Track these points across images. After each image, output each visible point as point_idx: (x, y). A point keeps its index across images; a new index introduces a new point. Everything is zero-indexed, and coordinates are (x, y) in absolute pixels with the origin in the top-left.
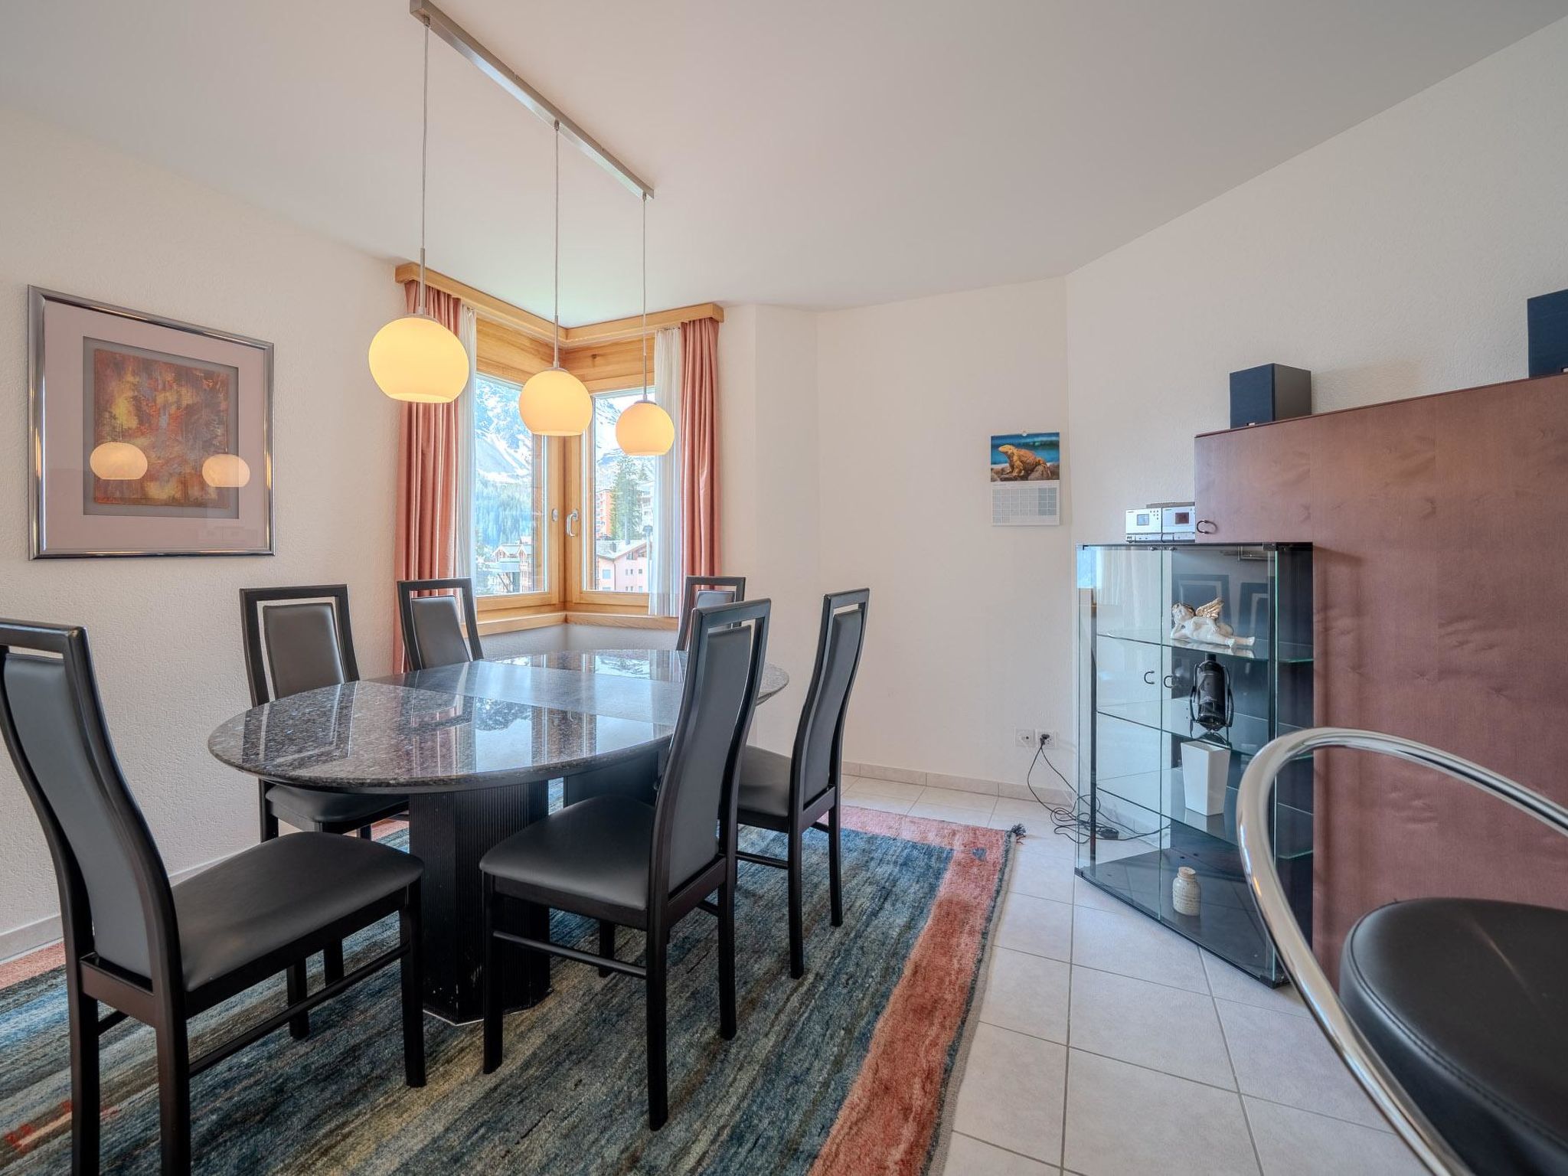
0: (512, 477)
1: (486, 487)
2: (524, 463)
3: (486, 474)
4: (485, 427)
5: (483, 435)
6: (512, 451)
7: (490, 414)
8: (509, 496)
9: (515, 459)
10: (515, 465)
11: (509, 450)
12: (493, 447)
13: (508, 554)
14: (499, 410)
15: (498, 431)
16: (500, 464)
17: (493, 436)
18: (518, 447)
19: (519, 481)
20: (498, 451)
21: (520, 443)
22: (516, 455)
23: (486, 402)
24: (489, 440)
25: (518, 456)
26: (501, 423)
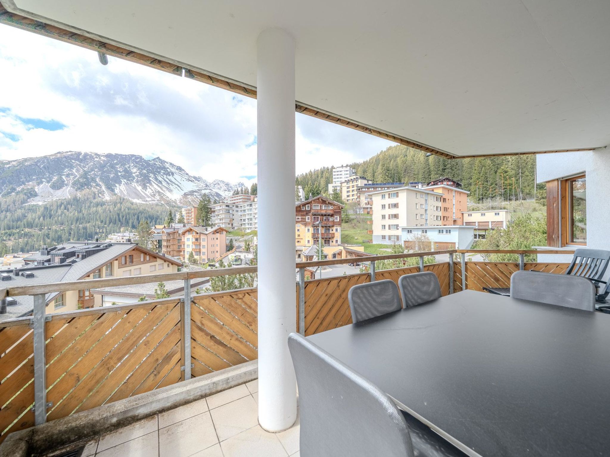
0: (144, 201)
1: (132, 205)
2: (150, 195)
3: (132, 200)
4: (132, 180)
5: (131, 183)
6: (144, 191)
7: (134, 175)
8: (143, 209)
9: (145, 194)
10: (145, 196)
11: (143, 190)
12: (135, 188)
13: (156, 232)
14: (138, 174)
15: (137, 182)
16: (139, 196)
17: (135, 184)
18: (147, 189)
19: (148, 203)
20: (138, 190)
22: (146, 192)
23: (132, 170)
24: (133, 186)
26: (139, 179)
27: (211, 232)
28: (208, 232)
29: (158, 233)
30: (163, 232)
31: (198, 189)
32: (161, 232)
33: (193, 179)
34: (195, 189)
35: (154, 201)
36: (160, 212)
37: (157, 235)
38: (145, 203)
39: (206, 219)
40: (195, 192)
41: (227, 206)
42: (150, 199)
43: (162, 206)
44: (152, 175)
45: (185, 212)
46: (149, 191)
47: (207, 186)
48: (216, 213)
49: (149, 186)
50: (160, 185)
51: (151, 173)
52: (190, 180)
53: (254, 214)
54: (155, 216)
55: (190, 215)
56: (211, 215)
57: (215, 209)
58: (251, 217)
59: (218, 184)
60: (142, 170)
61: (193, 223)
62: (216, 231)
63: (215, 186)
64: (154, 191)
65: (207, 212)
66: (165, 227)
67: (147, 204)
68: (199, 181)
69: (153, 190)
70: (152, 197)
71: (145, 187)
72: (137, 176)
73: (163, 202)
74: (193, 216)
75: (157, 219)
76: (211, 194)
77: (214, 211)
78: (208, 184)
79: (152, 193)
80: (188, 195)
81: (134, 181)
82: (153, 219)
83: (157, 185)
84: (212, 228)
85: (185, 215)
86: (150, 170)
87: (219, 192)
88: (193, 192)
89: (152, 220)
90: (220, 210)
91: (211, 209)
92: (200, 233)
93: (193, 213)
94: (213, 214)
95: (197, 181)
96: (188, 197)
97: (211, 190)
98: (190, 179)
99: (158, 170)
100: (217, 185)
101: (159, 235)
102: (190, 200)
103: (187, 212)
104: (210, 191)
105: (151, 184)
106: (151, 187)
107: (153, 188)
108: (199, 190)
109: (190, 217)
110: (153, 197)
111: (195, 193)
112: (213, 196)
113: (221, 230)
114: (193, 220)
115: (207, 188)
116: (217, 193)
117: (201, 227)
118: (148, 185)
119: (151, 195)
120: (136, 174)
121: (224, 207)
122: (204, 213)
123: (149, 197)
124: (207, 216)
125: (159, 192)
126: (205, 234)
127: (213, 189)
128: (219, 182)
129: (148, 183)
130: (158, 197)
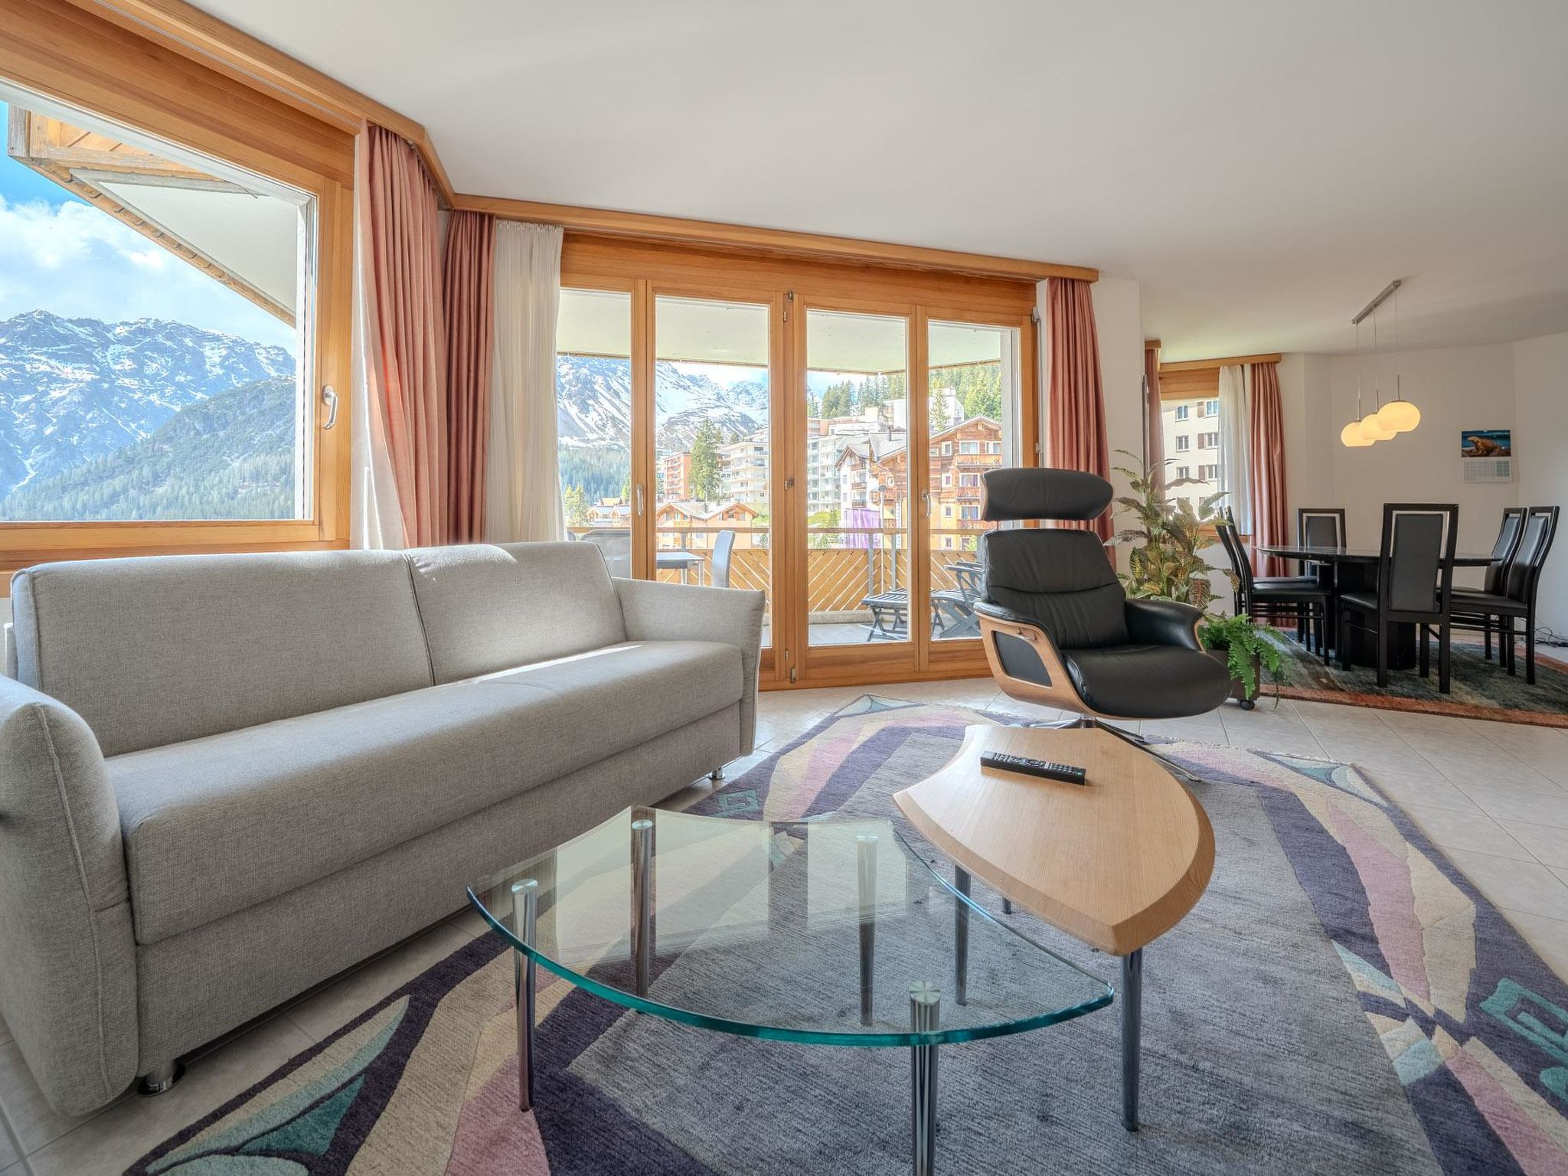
0: (583, 441)
2: (594, 427)
4: (558, 393)
5: (556, 401)
6: (583, 417)
8: (580, 460)
9: (586, 424)
10: (586, 429)
11: (580, 415)
12: (567, 413)
13: (601, 514)
14: (571, 377)
15: (570, 396)
16: (572, 429)
17: (566, 402)
18: (588, 412)
19: (590, 445)
20: (572, 417)
21: (591, 408)
22: (586, 420)
24: (562, 406)
25: (588, 420)
26: (573, 389)
27: (718, 514)
28: (710, 515)
29: (605, 516)
30: (614, 514)
31: (700, 406)
32: (611, 516)
33: (689, 383)
34: (693, 406)
35: (604, 439)
36: (615, 466)
37: (602, 520)
38: (583, 445)
39: (710, 484)
40: (692, 414)
41: (756, 449)
42: (595, 436)
43: (619, 452)
44: (599, 379)
45: (666, 466)
46: (593, 418)
47: (719, 398)
48: (732, 468)
49: (593, 406)
50: (616, 402)
51: (598, 373)
52: (681, 386)
53: (823, 467)
54: (605, 477)
55: (676, 472)
56: (721, 473)
57: (729, 456)
58: (816, 476)
59: (748, 392)
60: (580, 367)
61: (682, 492)
62: (727, 512)
63: (740, 396)
64: (604, 417)
65: (712, 466)
66: (621, 502)
67: (589, 449)
68: (700, 387)
69: (602, 414)
70: (600, 432)
71: (584, 408)
72: (569, 383)
73: (622, 443)
74: (682, 476)
75: (609, 483)
76: (730, 420)
77: (728, 463)
78: (723, 393)
79: (600, 422)
80: (675, 423)
81: (564, 394)
82: (602, 482)
83: (609, 401)
84: (719, 505)
85: (666, 473)
86: (594, 366)
87: (747, 414)
88: (688, 414)
89: (598, 486)
90: (740, 459)
91: (720, 456)
92: (692, 517)
93: (682, 469)
94: (725, 471)
95: (696, 388)
96: (676, 427)
97: (729, 407)
98: (682, 383)
99: (613, 366)
100: (744, 395)
101: (605, 520)
102: (681, 436)
103: (670, 465)
104: (726, 411)
105: (597, 402)
106: (596, 406)
107: (600, 410)
108: (702, 410)
109: (676, 477)
110: (602, 430)
111: (692, 419)
112: (734, 422)
113: (740, 511)
114: (682, 484)
115: (718, 404)
116: (743, 416)
117: (693, 503)
118: (591, 402)
119: (597, 426)
120: (567, 378)
121: (751, 452)
122: (706, 468)
123: (592, 431)
124: (710, 475)
125: (613, 418)
126: (703, 520)
127: (732, 406)
128: (749, 388)
129: (590, 397)
130: (611, 431)
